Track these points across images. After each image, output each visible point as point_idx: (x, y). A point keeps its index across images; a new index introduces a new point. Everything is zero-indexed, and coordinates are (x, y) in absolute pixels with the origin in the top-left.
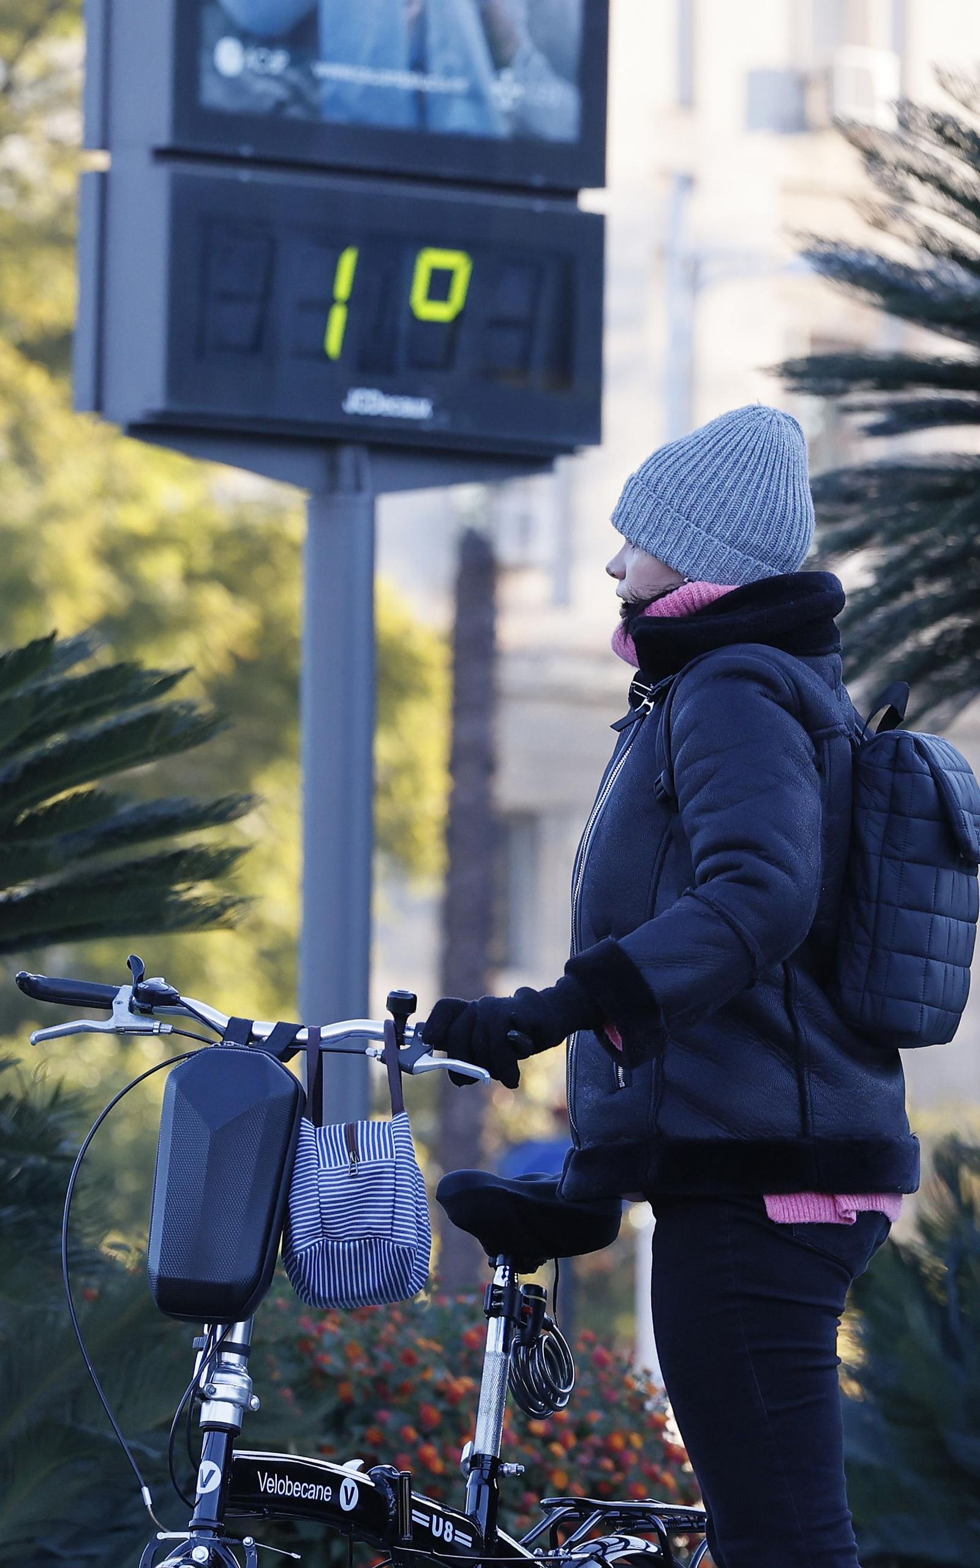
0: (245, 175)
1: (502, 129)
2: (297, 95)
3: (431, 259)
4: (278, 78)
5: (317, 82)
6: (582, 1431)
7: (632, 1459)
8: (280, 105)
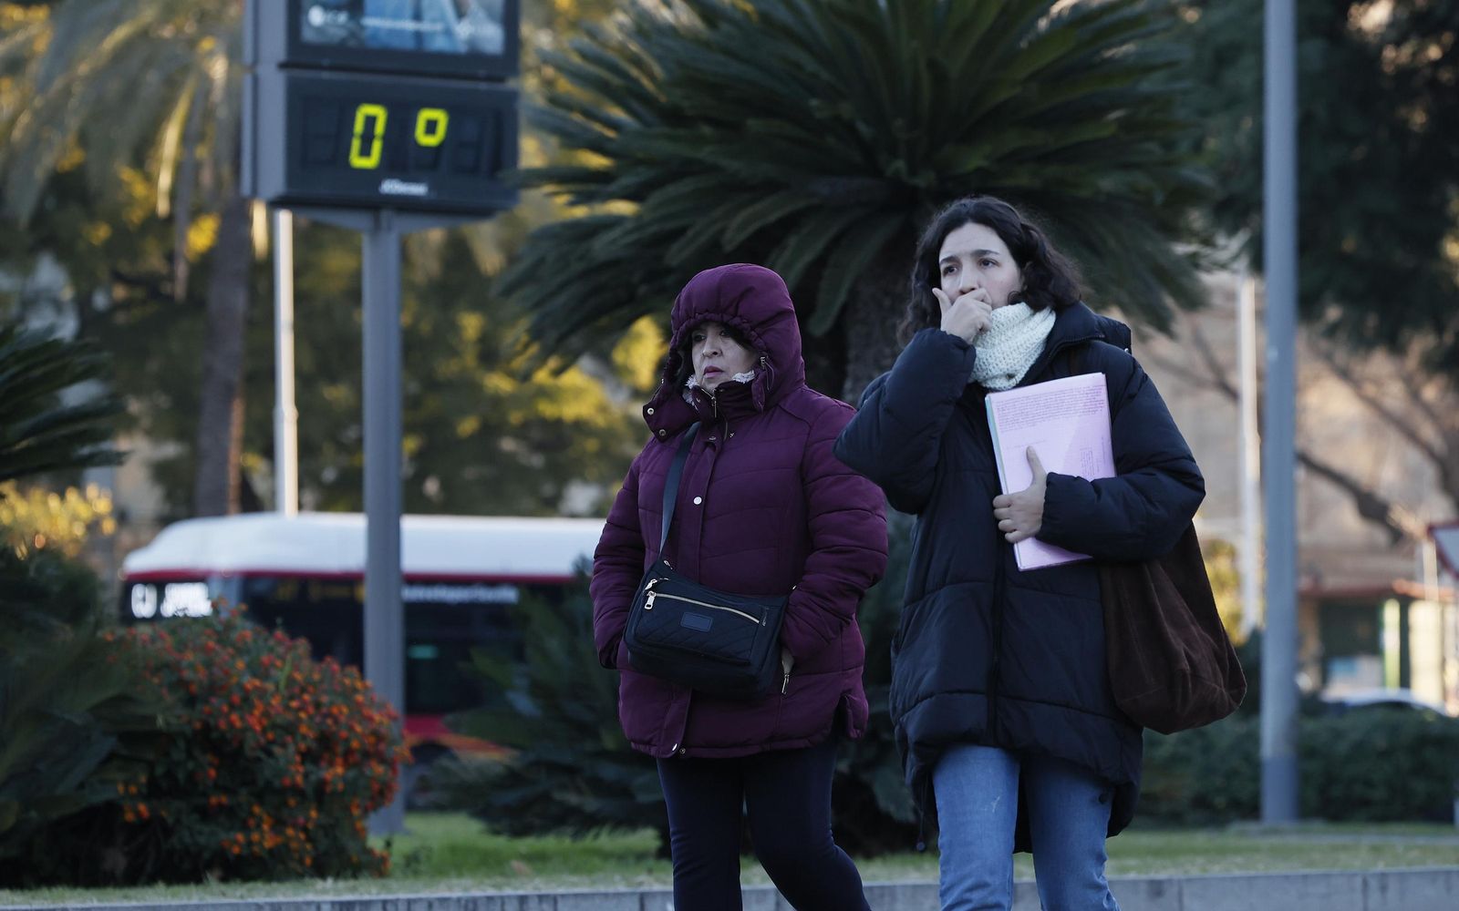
0: (326, 75)
1: (462, 49)
2: (353, 35)
3: (426, 115)
4: (343, 26)
5: (362, 28)
6: (318, 705)
7: (343, 719)
8: (343, 41)
